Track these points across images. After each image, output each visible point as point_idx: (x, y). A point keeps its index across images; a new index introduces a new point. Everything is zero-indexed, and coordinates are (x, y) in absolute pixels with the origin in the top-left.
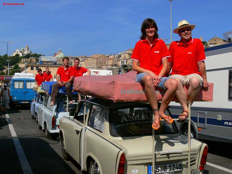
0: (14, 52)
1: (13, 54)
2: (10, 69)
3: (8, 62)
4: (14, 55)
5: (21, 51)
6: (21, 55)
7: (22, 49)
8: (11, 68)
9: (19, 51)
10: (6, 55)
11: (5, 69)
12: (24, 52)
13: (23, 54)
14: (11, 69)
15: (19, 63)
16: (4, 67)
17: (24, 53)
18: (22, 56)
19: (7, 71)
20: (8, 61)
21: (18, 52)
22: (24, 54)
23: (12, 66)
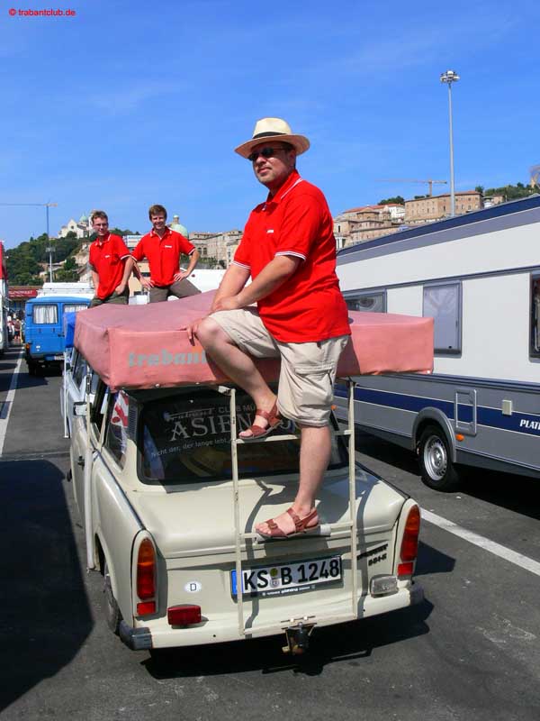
0: (64, 227)
1: (61, 233)
2: (56, 269)
3: (48, 253)
4: (64, 235)
5: (80, 224)
6: (80, 234)
7: (83, 218)
8: (58, 268)
9: (75, 225)
10: (45, 234)
11: (43, 270)
12: (88, 225)
13: (86, 232)
14: (59, 270)
15: (76, 253)
16: (40, 264)
17: (87, 229)
18: (82, 236)
19: (49, 274)
20: (49, 249)
21: (72, 227)
22: (88, 232)
23: (61, 263)
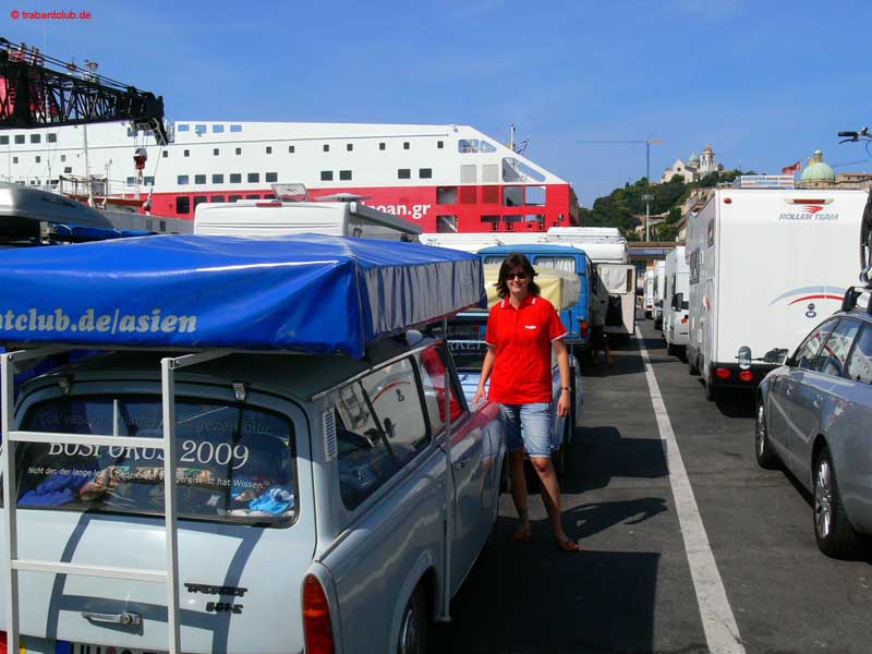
0: (667, 170)
1: (664, 177)
2: (656, 222)
3: (645, 202)
4: (668, 179)
5: (688, 165)
6: (689, 177)
7: (693, 157)
8: (660, 221)
9: (682, 166)
10: (644, 179)
11: (640, 224)
12: (699, 167)
13: (696, 175)
14: (659, 223)
15: (682, 202)
16: (637, 216)
17: (698, 171)
18: (691, 180)
19: (645, 229)
20: (646, 197)
21: (679, 169)
22: (699, 175)
23: (663, 215)
